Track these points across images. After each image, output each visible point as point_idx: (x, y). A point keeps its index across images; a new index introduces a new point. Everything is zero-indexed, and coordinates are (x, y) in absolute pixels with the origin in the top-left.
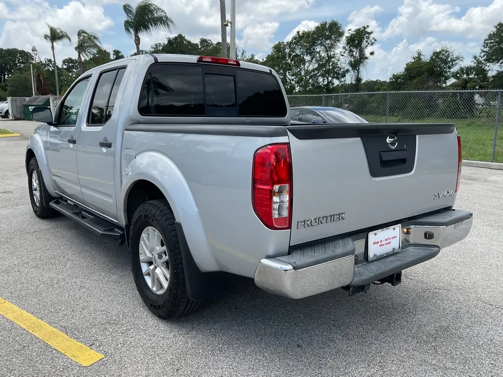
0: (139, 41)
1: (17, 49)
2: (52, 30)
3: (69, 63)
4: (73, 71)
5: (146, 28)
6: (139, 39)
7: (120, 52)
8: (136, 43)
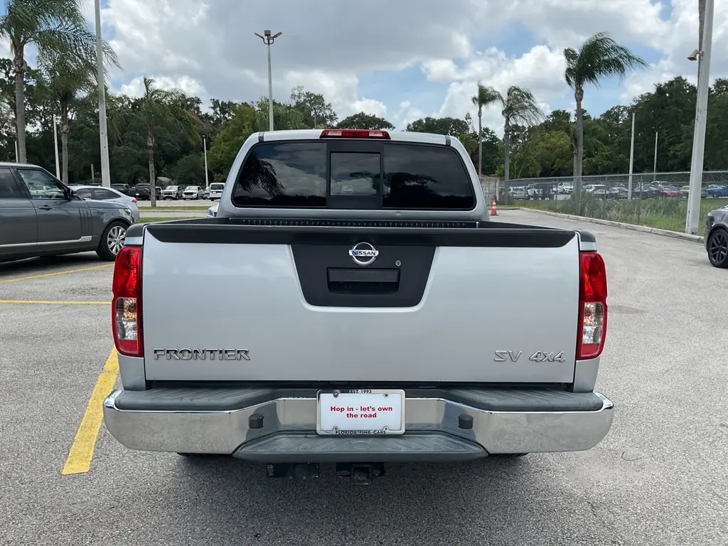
0: (582, 95)
1: (451, 119)
2: (482, 91)
3: (514, 131)
4: (519, 143)
5: (592, 76)
6: (582, 91)
7: (586, 111)
8: (576, 99)
